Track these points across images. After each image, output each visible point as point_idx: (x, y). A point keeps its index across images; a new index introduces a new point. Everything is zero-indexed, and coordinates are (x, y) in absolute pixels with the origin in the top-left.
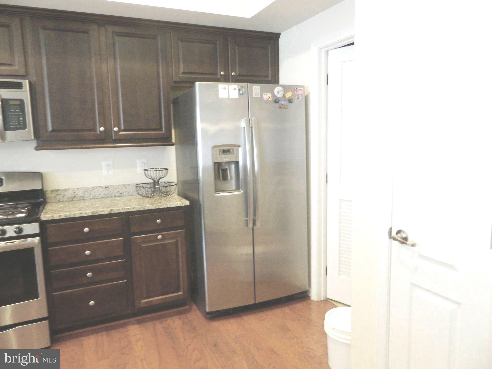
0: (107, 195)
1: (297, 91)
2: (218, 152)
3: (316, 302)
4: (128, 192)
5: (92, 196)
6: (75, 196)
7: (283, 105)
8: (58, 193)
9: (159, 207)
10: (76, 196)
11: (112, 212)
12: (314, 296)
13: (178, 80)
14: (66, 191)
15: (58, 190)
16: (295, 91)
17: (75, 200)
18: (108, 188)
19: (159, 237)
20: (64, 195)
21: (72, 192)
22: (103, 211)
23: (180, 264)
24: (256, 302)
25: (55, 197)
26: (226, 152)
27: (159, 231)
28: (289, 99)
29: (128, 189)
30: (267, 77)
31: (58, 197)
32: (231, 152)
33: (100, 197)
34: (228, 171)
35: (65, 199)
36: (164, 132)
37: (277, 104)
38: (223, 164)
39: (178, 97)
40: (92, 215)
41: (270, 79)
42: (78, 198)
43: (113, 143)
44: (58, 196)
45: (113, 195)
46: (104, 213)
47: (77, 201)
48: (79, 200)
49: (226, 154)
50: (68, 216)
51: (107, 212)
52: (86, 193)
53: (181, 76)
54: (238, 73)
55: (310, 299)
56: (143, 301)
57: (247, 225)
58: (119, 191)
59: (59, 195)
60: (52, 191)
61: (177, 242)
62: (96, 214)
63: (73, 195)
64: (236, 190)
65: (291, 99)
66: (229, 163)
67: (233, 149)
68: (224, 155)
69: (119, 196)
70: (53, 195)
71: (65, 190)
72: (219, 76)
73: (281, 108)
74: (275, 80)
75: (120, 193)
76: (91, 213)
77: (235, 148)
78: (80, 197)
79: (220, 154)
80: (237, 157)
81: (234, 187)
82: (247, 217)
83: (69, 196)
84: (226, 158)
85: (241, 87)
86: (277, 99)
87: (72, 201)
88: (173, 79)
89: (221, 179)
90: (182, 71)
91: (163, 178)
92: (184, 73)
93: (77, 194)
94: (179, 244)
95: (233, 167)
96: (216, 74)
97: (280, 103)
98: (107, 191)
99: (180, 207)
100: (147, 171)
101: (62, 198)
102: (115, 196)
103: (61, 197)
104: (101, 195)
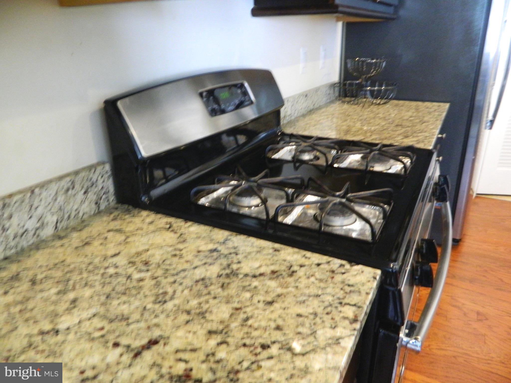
18: (307, 97)
33: (302, 113)
104: (302, 110)
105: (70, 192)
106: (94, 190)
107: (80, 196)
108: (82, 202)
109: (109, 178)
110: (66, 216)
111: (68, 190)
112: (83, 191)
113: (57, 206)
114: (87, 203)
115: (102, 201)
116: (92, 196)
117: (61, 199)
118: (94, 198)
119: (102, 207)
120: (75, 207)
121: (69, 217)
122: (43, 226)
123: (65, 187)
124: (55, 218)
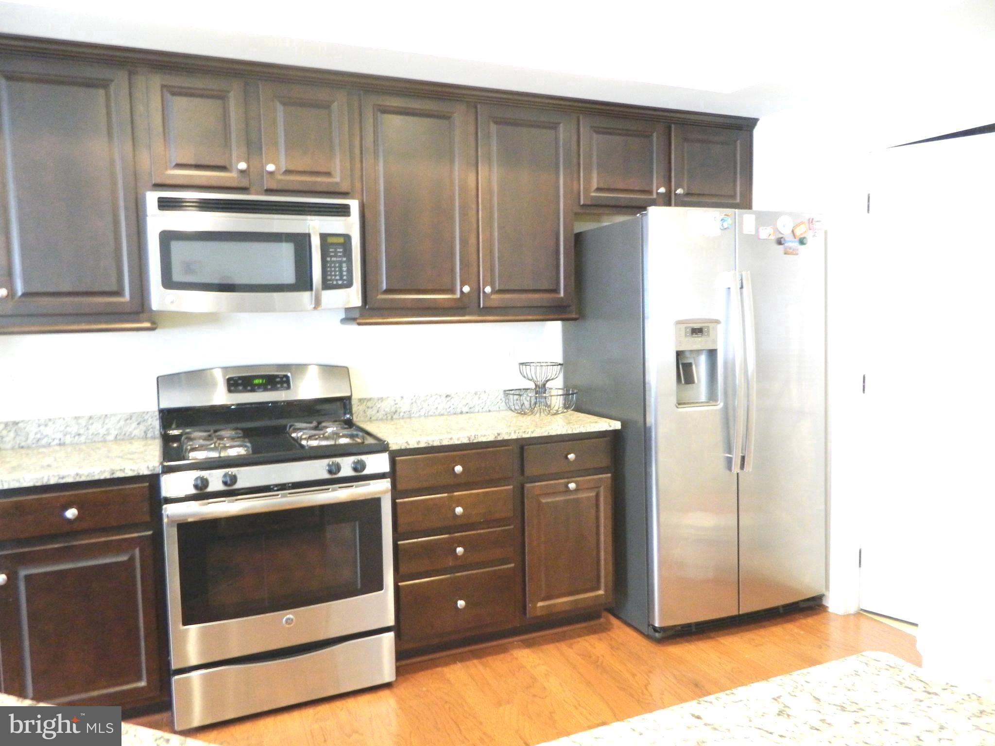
0: (448, 410)
1: (813, 223)
2: (683, 333)
3: (842, 615)
4: (482, 406)
5: (422, 413)
6: (396, 411)
7: (790, 248)
8: (369, 404)
9: (572, 430)
10: (399, 411)
11: (499, 438)
12: (835, 604)
13: (589, 203)
14: (382, 401)
15: (370, 400)
16: (811, 224)
17: (396, 419)
18: (450, 398)
19: (572, 486)
20: (379, 408)
21: (393, 403)
22: (485, 436)
23: (602, 538)
24: (741, 613)
25: (365, 412)
26: (697, 331)
27: (570, 475)
28: (801, 238)
29: (482, 399)
30: (733, 196)
31: (370, 412)
32: (704, 332)
33: (437, 413)
34: (694, 367)
35: (380, 415)
36: (562, 294)
37: (781, 246)
38: (688, 354)
39: (581, 232)
40: (468, 442)
41: (738, 200)
42: (402, 414)
43: (479, 315)
44: (370, 410)
45: (459, 411)
46: (487, 439)
47: (399, 419)
48: (403, 418)
49: (696, 336)
50: (431, 444)
51: (491, 438)
52: (414, 405)
53: (593, 194)
54: (686, 190)
55: (828, 611)
56: (540, 604)
57: (729, 468)
58: (467, 404)
59: (372, 407)
60: (361, 400)
61: (597, 496)
62: (475, 441)
63: (393, 409)
64: (707, 402)
65: (804, 238)
66: (698, 352)
67: (708, 327)
68: (693, 337)
69: (467, 413)
70: (362, 408)
71: (381, 399)
72: (655, 196)
73: (788, 254)
74: (746, 204)
75: (470, 407)
76: (467, 439)
77: (711, 325)
78: (405, 412)
79: (686, 336)
80: (714, 341)
81: (703, 396)
82: (730, 452)
83: (387, 410)
84: (697, 343)
85: (725, 215)
86: (782, 238)
87: (392, 419)
88: (579, 199)
89: (683, 382)
90: (595, 185)
91: (552, 379)
92: (599, 189)
93: (400, 408)
94: (602, 499)
95: (703, 360)
96: (650, 192)
97: (786, 244)
98: (449, 402)
99: (606, 432)
100: (524, 367)
101: (375, 414)
102: (461, 413)
103: (375, 411)
104: (439, 411)
105: (128, 421)
106: (145, 424)
107: (134, 425)
108: (135, 429)
109: (156, 420)
110: (123, 433)
111: (127, 420)
112: (137, 423)
113: (118, 426)
114: (138, 430)
115: (149, 432)
116: (142, 427)
117: (122, 423)
118: (144, 429)
119: (149, 435)
120: (130, 430)
121: (125, 434)
122: (108, 434)
123: (126, 418)
124: (116, 433)
